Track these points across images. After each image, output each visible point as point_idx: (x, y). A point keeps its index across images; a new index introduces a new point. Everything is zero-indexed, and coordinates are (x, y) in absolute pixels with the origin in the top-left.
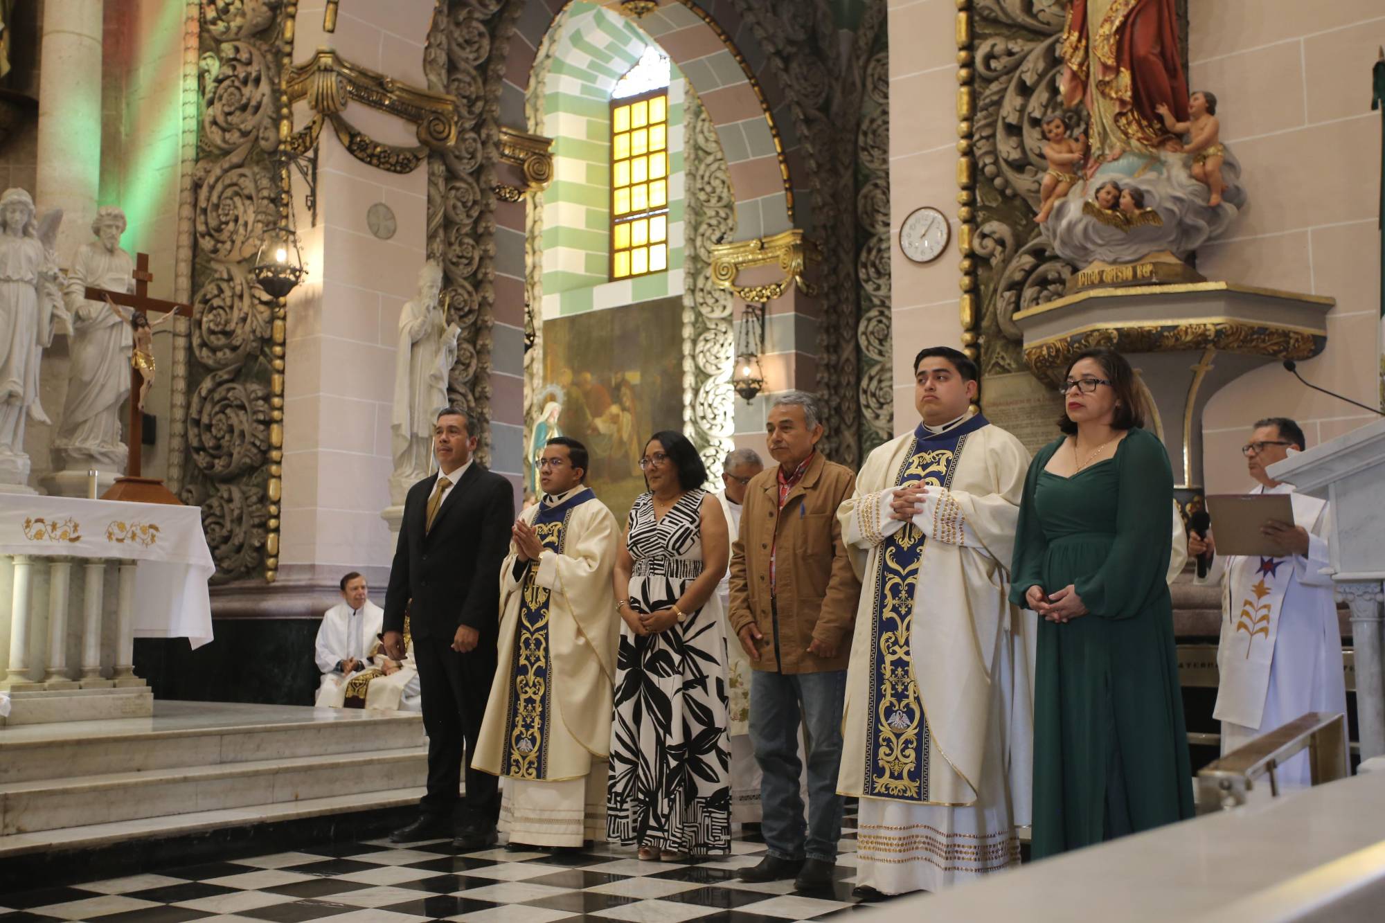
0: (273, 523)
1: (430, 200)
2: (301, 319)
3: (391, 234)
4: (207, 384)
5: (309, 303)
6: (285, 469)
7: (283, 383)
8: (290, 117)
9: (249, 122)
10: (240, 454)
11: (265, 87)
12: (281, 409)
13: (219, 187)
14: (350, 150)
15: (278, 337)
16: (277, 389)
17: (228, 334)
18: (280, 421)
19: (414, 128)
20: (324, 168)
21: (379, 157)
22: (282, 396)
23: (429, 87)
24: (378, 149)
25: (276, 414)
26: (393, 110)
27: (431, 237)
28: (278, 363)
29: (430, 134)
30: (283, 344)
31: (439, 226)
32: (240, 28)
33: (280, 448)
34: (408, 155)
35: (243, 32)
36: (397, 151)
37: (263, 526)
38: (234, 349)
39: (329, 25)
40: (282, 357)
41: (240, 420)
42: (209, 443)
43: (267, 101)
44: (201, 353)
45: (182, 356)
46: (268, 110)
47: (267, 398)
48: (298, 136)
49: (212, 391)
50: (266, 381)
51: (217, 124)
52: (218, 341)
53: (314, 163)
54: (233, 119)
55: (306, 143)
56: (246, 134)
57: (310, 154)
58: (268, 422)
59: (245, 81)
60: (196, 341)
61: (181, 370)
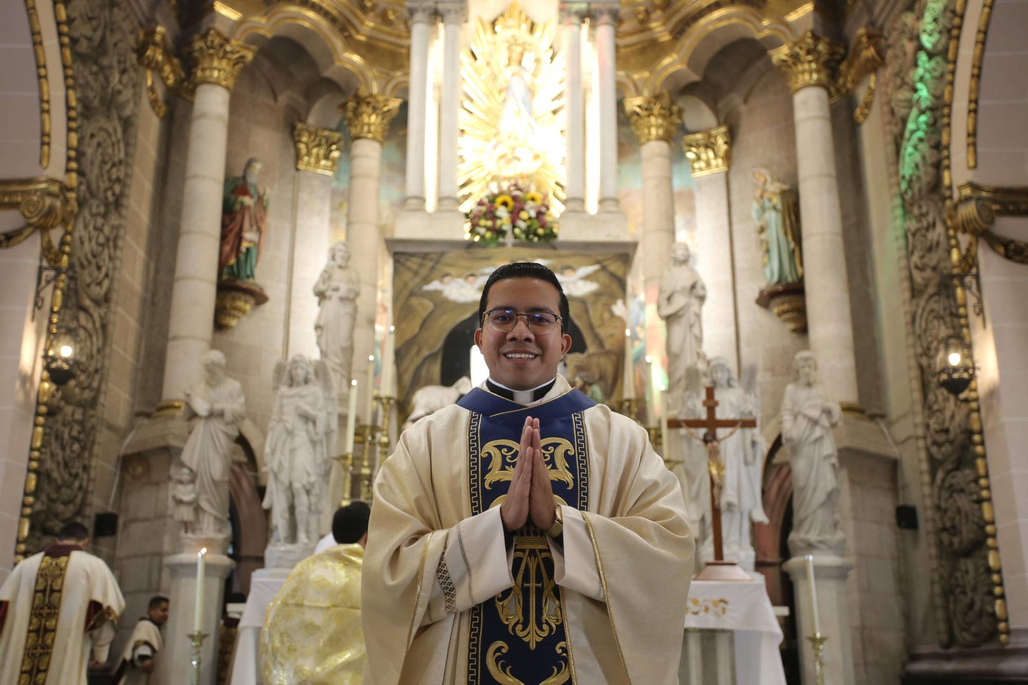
0: (997, 590)
2: (990, 408)
4: (940, 475)
5: (993, 393)
6: (1001, 541)
7: (986, 466)
8: (958, 246)
9: (933, 259)
10: (967, 533)
11: (940, 228)
12: (988, 488)
13: (925, 315)
14: (1007, 257)
15: (976, 426)
16: (982, 471)
17: (946, 431)
18: (989, 500)
20: (985, 279)
22: (987, 476)
25: (985, 493)
28: (979, 449)
30: (981, 432)
32: (920, 190)
33: (992, 523)
35: (924, 192)
37: (990, 593)
38: (951, 442)
39: (972, 163)
40: (982, 443)
41: (963, 501)
42: (948, 524)
43: (942, 239)
44: (934, 450)
45: (923, 455)
46: (943, 245)
47: (976, 481)
48: (964, 258)
49: (943, 480)
50: (974, 466)
51: (917, 267)
52: (941, 438)
53: (977, 277)
54: (926, 260)
55: (969, 262)
56: (934, 269)
57: (974, 271)
58: (980, 501)
59: (927, 229)
60: (929, 441)
61: (925, 466)
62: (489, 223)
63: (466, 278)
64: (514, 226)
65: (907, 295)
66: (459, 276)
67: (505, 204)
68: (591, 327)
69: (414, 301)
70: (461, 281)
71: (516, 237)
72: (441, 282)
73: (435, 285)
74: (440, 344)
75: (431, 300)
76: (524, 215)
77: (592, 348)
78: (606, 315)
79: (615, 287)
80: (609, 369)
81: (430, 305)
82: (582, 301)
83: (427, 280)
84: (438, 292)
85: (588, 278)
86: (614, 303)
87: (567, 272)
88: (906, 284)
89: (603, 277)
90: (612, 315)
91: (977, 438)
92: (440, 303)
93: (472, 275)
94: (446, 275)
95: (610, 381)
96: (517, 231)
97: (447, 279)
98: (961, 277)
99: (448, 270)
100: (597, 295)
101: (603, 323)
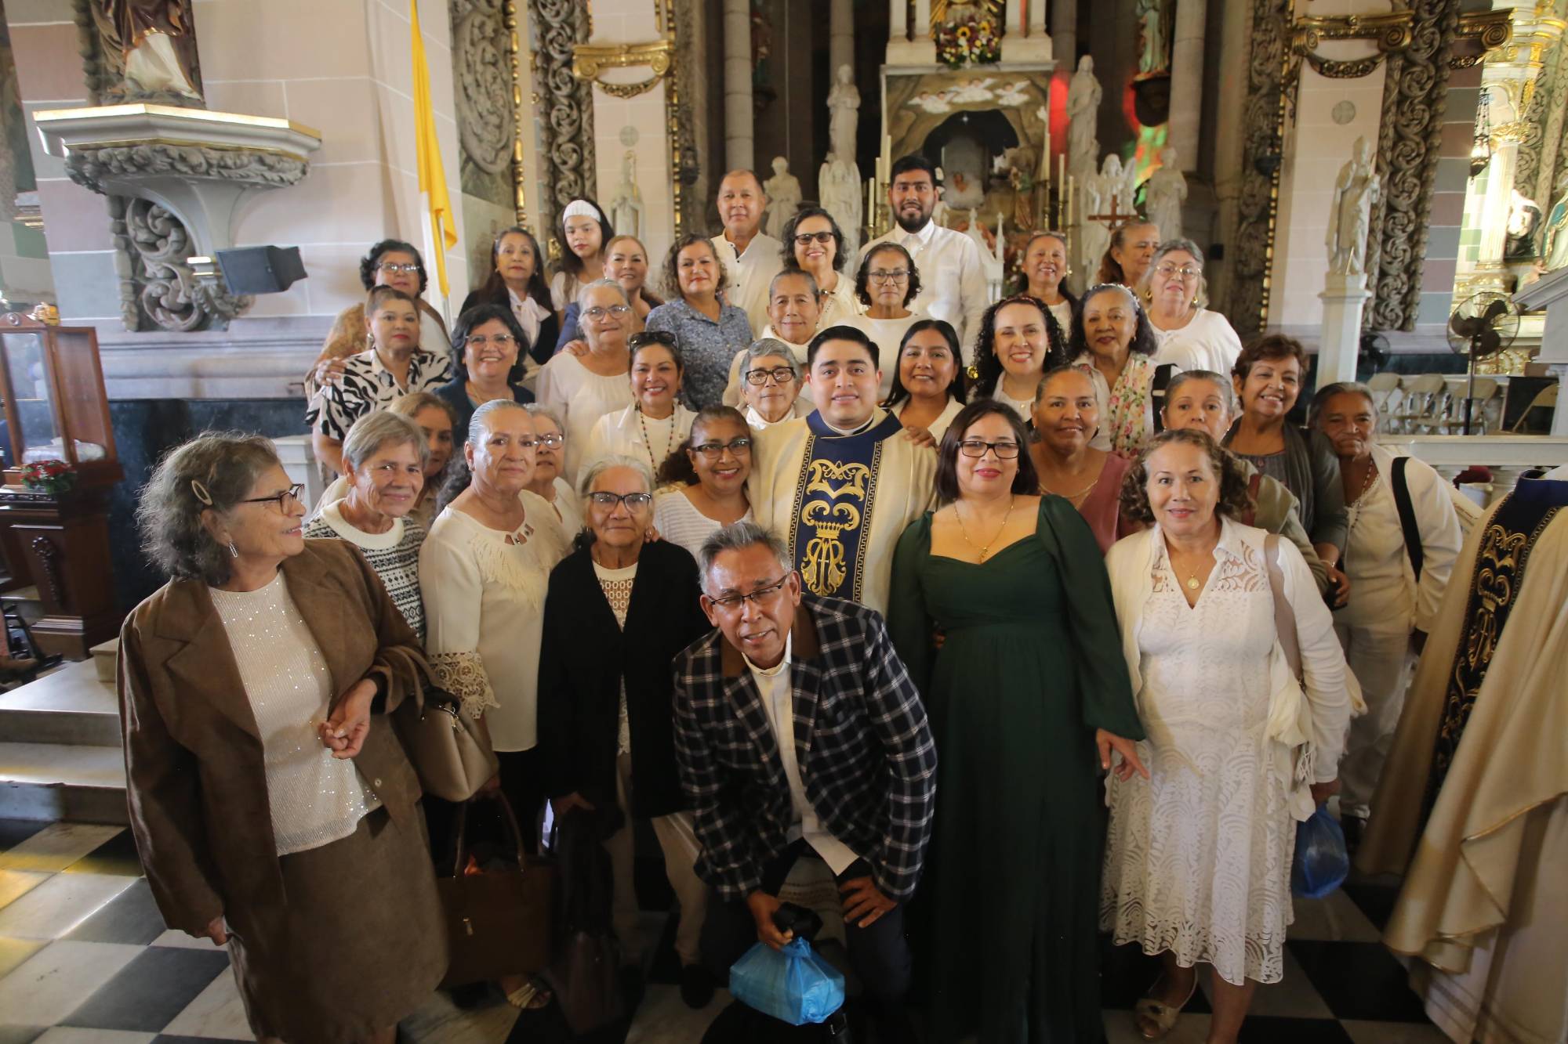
0: (1265, 302)
1: (1387, 88)
3: (1351, 119)
4: (1244, 225)
6: (1274, 273)
7: (1275, 223)
8: (1288, 62)
9: (1269, 68)
10: (1254, 266)
11: (1278, 45)
12: (1273, 238)
13: (1255, 109)
14: (1321, 73)
15: (1274, 197)
16: (1271, 226)
17: (1253, 197)
18: (1272, 245)
19: (1375, 42)
20: (1302, 89)
21: (1343, 71)
22: (1274, 230)
23: (1393, 9)
24: (1342, 67)
25: (1270, 242)
26: (1357, 36)
27: (1385, 112)
28: (1273, 212)
29: (1388, 44)
30: (1276, 201)
31: (1393, 103)
33: (1271, 260)
34: (1367, 63)
36: (1356, 63)
37: (1260, 303)
38: (1255, 205)
40: (1276, 208)
41: (1255, 245)
42: (1243, 258)
43: (1279, 52)
44: (1243, 208)
45: (1235, 210)
46: (1278, 59)
47: (1267, 233)
48: (1290, 72)
49: (1246, 229)
50: (1267, 223)
51: (1256, 71)
52: (1250, 201)
53: (1296, 88)
54: (1264, 68)
55: (1294, 76)
56: (1269, 75)
57: (1295, 83)
58: (1267, 246)
59: (1269, 43)
60: (1241, 201)
61: (1235, 219)
62: (953, 51)
63: (938, 95)
64: (971, 53)
65: (1246, 91)
66: (934, 93)
67: (964, 34)
68: (1023, 128)
69: (903, 113)
70: (934, 97)
71: (972, 61)
72: (921, 97)
73: (916, 101)
74: (921, 144)
75: (915, 112)
76: (978, 43)
77: (1022, 144)
78: (1033, 119)
79: (1040, 97)
80: (1033, 159)
81: (912, 116)
82: (1017, 110)
83: (911, 96)
84: (918, 106)
85: (1022, 91)
86: (1038, 109)
87: (1008, 87)
88: (1246, 83)
89: (1034, 92)
90: (1037, 118)
91: (1273, 204)
92: (920, 114)
93: (943, 93)
94: (924, 93)
95: (1033, 167)
96: (973, 57)
97: (924, 96)
98: (1286, 86)
99: (925, 89)
100: (1027, 104)
101: (1031, 125)
